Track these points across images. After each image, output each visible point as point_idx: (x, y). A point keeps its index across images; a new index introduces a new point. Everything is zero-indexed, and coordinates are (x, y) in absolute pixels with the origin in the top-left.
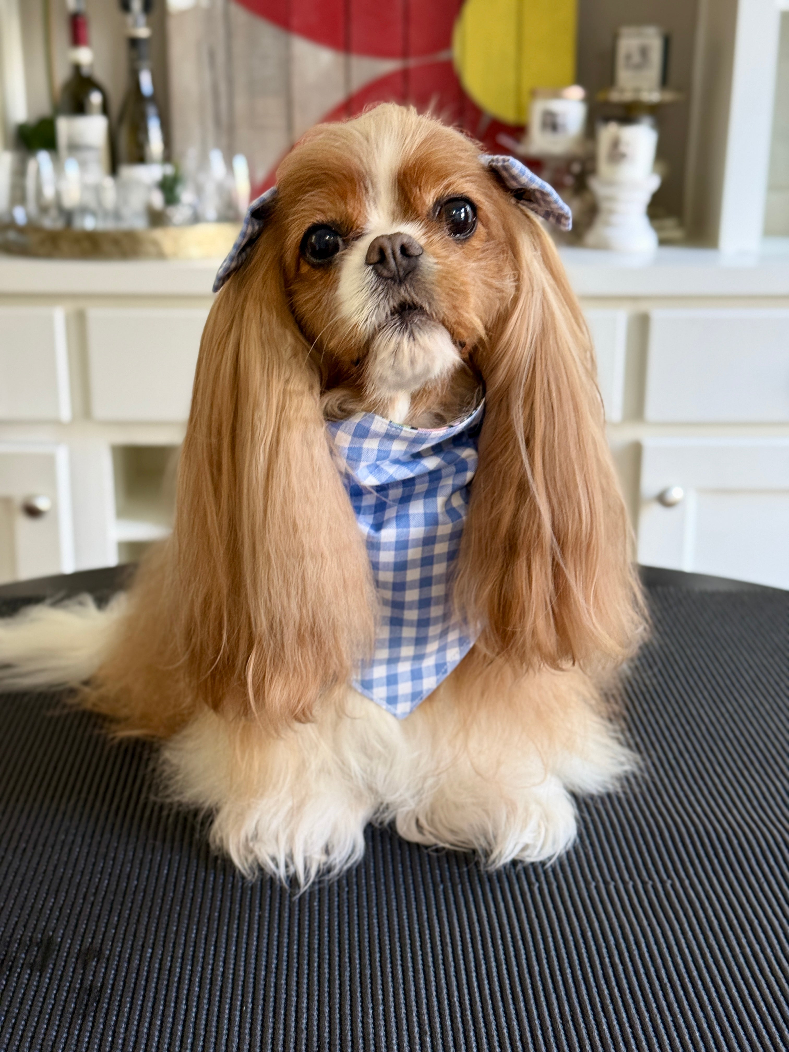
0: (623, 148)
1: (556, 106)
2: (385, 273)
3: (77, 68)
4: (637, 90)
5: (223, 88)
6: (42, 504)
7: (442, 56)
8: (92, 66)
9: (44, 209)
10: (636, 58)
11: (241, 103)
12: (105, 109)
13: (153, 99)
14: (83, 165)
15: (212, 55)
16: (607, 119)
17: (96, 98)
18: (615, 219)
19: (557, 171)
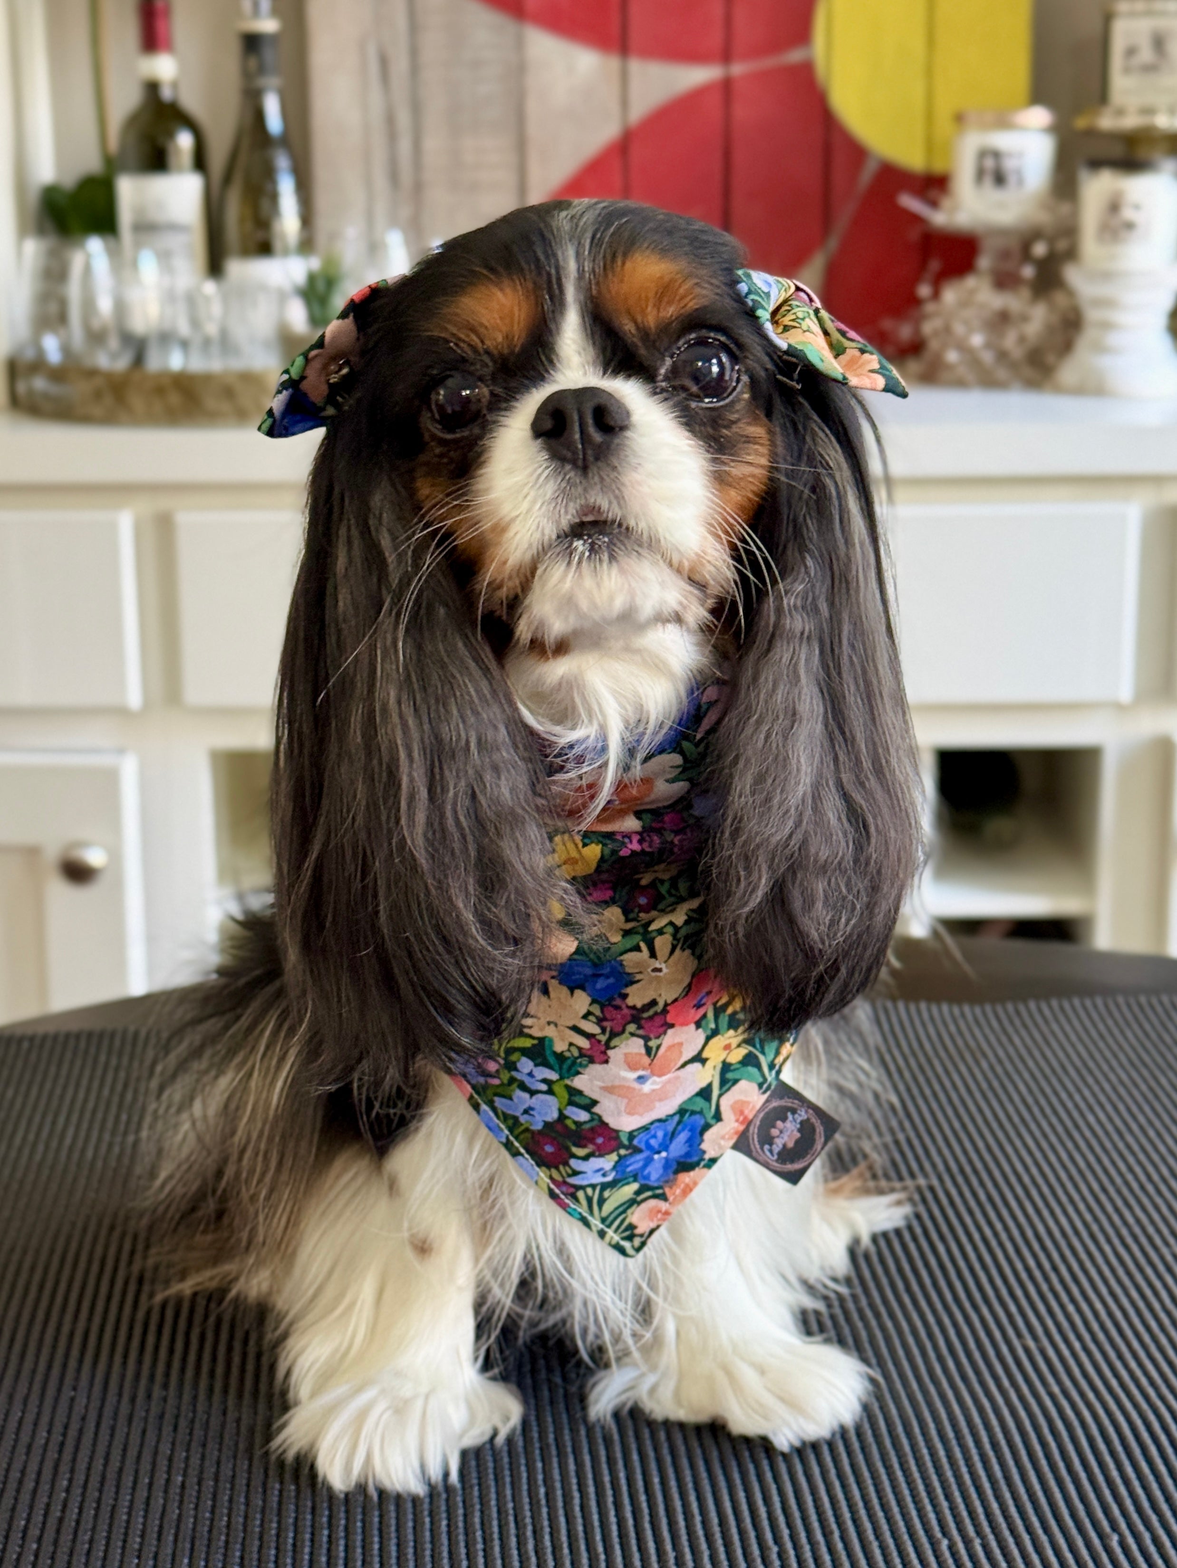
0: (1128, 214)
1: (1002, 140)
3: (152, 87)
4: (1149, 111)
5: (404, 119)
6: (95, 857)
7: (795, 56)
8: (175, 85)
9: (96, 337)
10: (1146, 55)
11: (433, 143)
12: (200, 162)
13: (285, 141)
14: (164, 258)
15: (384, 62)
16: (1096, 164)
17: (184, 141)
18: (1113, 339)
19: (1004, 255)
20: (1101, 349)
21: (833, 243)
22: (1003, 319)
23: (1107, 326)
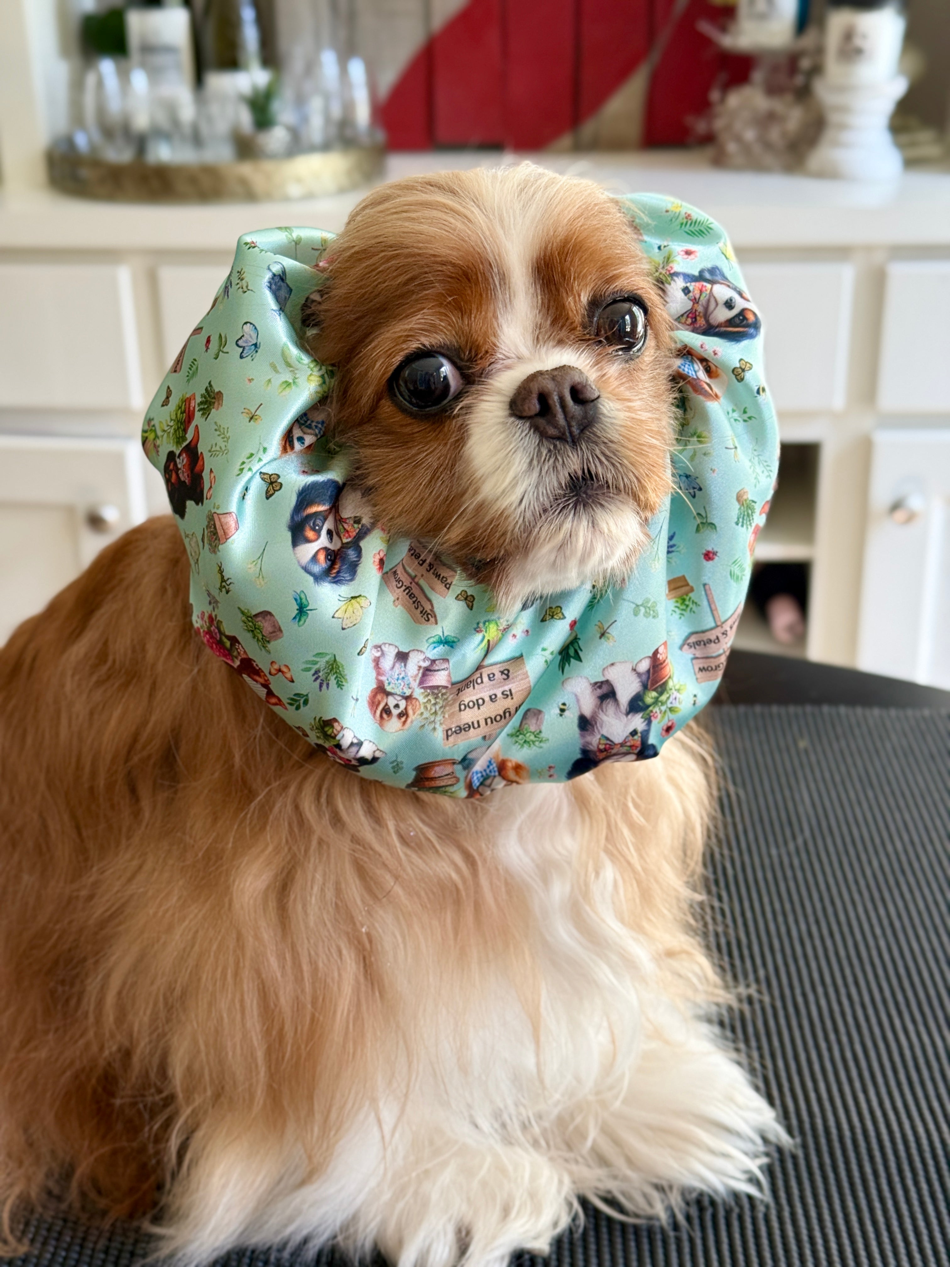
2: (552, 431)
6: (109, 514)
9: (108, 132)
18: (846, 136)
19: (775, 69)
20: (836, 144)
21: (655, 57)
22: (771, 118)
23: (843, 127)
